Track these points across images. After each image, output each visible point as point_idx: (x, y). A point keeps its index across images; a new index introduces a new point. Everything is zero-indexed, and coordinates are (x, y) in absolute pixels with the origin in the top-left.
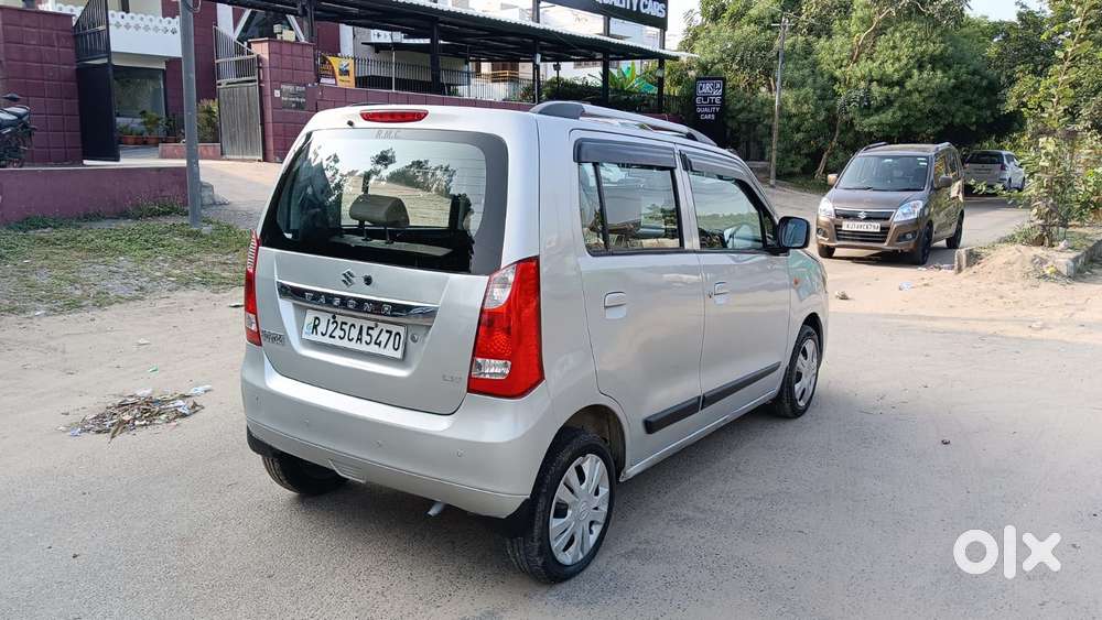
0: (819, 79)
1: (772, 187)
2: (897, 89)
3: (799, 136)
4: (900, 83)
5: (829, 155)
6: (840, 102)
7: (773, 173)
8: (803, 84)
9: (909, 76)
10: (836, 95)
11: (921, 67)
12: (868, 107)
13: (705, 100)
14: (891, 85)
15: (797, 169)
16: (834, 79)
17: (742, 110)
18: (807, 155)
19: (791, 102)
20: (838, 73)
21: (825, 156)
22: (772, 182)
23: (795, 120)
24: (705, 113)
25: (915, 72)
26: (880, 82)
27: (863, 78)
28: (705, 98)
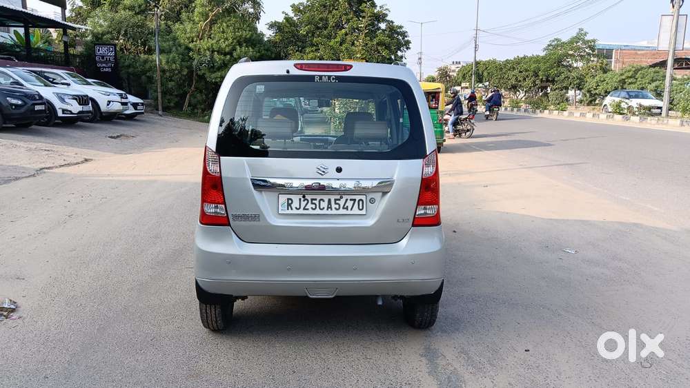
0: (179, 48)
1: (161, 116)
2: (228, 57)
3: (171, 84)
4: (230, 53)
5: (190, 96)
6: (195, 63)
7: (160, 107)
8: (170, 52)
9: (234, 49)
10: (191, 59)
11: (240, 45)
12: (213, 67)
13: (103, 58)
14: (225, 54)
15: (172, 104)
16: (189, 49)
17: (129, 66)
18: (177, 96)
19: (164, 62)
20: (191, 45)
21: (188, 96)
22: (160, 112)
23: (168, 74)
24: (104, 67)
25: (238, 47)
26: (218, 52)
27: (208, 49)
28: (103, 57)
